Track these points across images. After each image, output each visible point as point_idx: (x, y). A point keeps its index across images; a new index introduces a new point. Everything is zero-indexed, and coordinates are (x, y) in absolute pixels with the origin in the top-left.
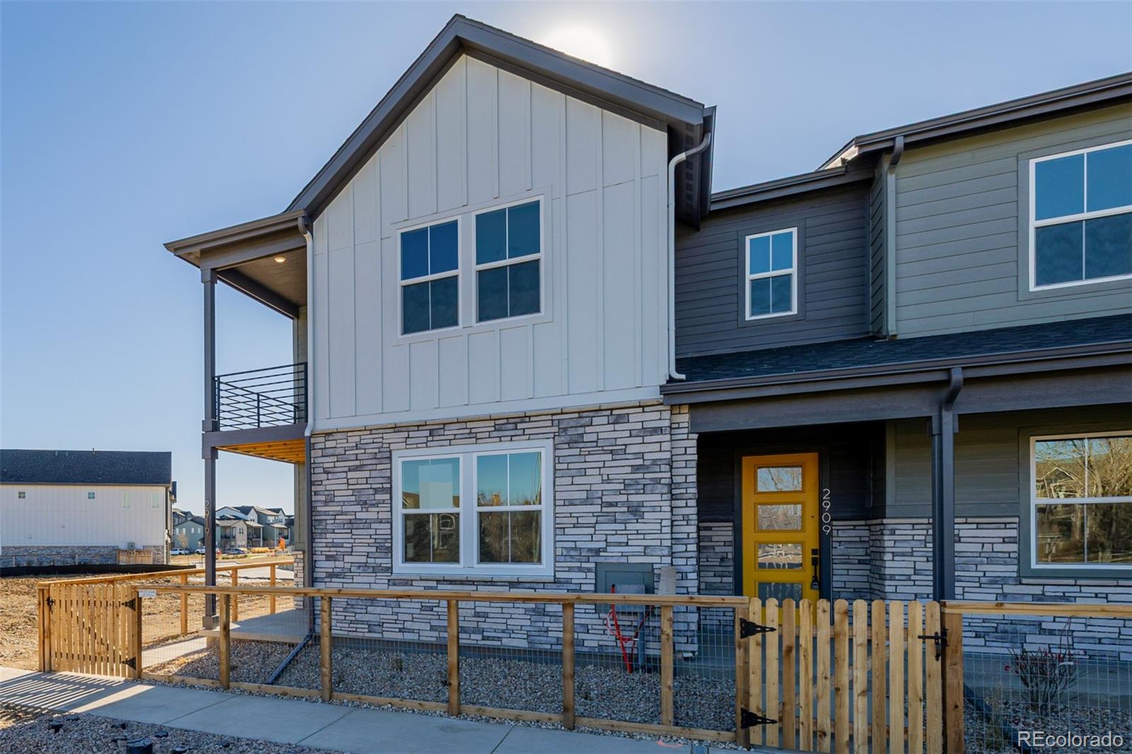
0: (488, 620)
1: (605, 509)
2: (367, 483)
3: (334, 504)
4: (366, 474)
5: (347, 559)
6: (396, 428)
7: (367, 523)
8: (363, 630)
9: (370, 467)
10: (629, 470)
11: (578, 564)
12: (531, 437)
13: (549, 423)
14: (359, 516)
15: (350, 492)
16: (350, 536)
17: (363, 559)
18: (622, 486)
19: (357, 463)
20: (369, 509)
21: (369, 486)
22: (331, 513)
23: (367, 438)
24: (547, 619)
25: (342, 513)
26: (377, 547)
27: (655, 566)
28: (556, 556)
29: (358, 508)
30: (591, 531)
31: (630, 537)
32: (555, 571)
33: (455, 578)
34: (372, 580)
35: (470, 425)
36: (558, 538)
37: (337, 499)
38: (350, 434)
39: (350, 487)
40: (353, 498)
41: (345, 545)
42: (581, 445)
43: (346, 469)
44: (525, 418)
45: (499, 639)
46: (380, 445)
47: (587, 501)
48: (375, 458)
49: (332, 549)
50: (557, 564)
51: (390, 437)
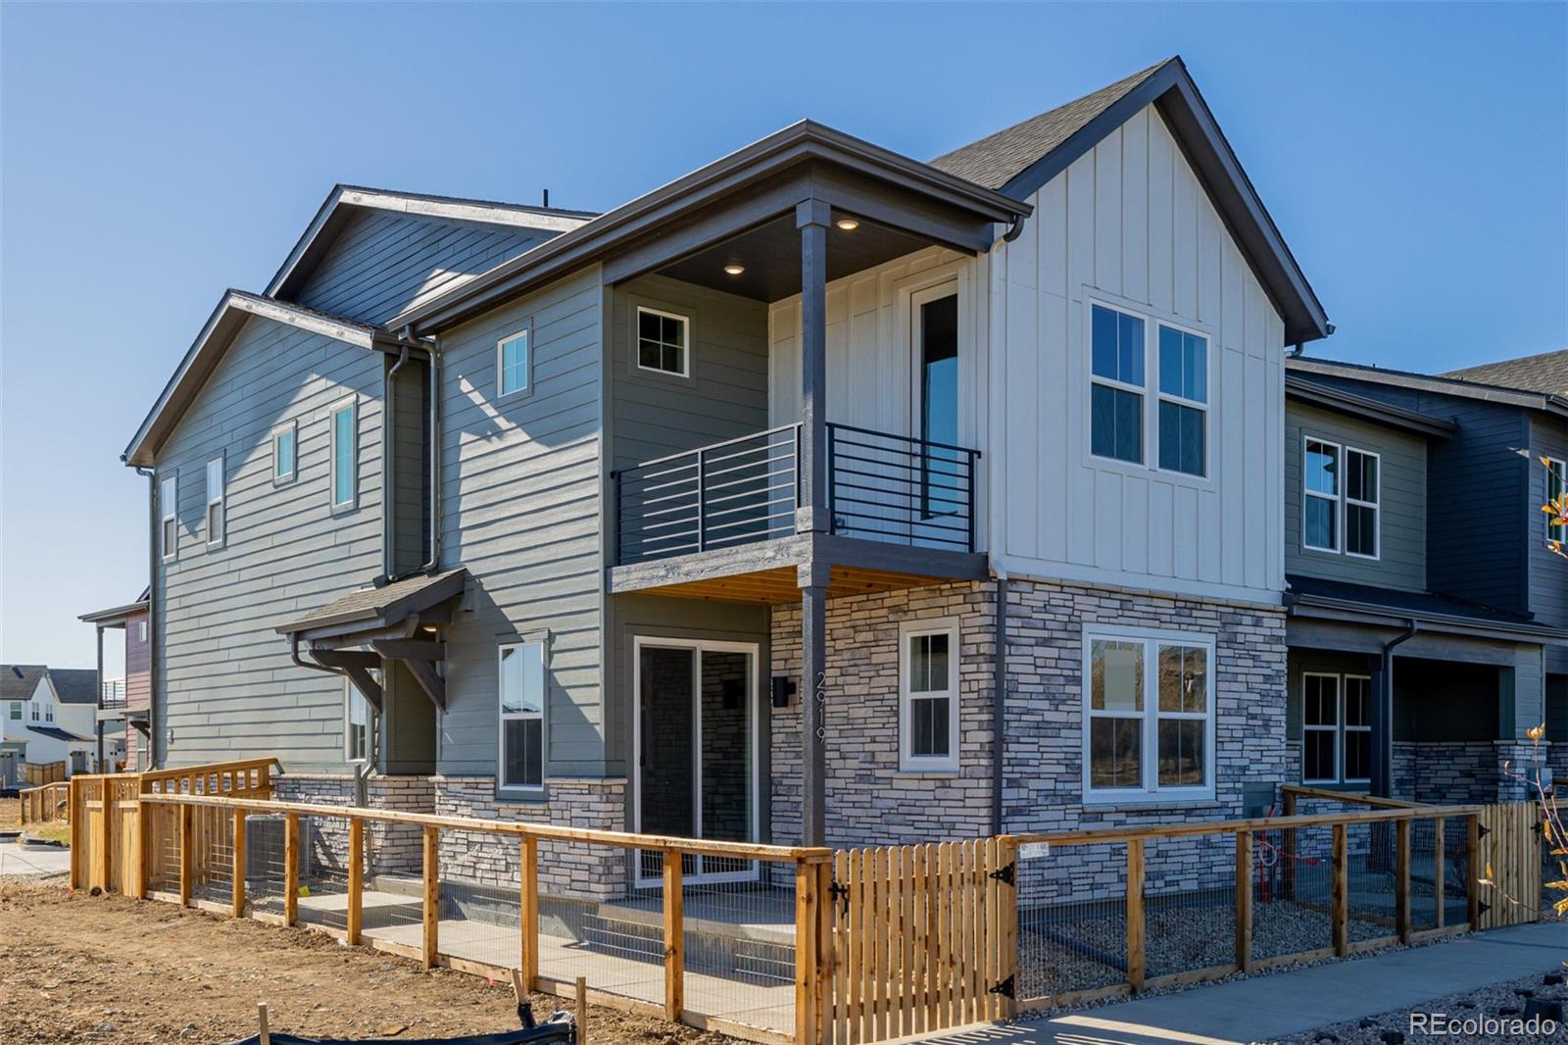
0: (1169, 860)
1: (1251, 722)
2: (1056, 668)
3: (1021, 696)
4: (1054, 653)
5: (1034, 784)
6: (1089, 590)
7: (1057, 728)
8: (1051, 894)
9: (1060, 643)
10: (1261, 679)
11: (1231, 785)
12: (1204, 629)
13: (1213, 615)
14: (1049, 716)
15: (1037, 679)
16: (1035, 748)
17: (1050, 785)
18: (1258, 697)
19: (1045, 634)
20: (1060, 707)
21: (1058, 672)
22: (1015, 710)
23: (1057, 599)
24: (1211, 851)
25: (1029, 712)
26: (1067, 765)
27: (1278, 785)
28: (1217, 775)
29: (1045, 705)
30: (1239, 746)
31: (1265, 753)
32: (1217, 794)
33: (1140, 808)
34: (1060, 815)
35: (1156, 602)
36: (1220, 754)
37: (1022, 688)
38: (1038, 587)
39: (1039, 671)
40: (1040, 689)
41: (1031, 762)
42: (1236, 646)
43: (1033, 641)
44: (1199, 604)
45: (1177, 883)
46: (1070, 611)
47: (1238, 711)
48: (1066, 630)
49: (1016, 769)
50: (1219, 785)
51: (1084, 602)
